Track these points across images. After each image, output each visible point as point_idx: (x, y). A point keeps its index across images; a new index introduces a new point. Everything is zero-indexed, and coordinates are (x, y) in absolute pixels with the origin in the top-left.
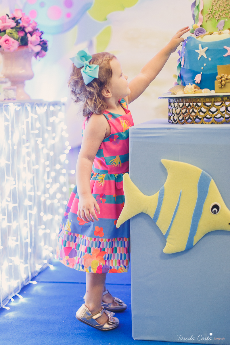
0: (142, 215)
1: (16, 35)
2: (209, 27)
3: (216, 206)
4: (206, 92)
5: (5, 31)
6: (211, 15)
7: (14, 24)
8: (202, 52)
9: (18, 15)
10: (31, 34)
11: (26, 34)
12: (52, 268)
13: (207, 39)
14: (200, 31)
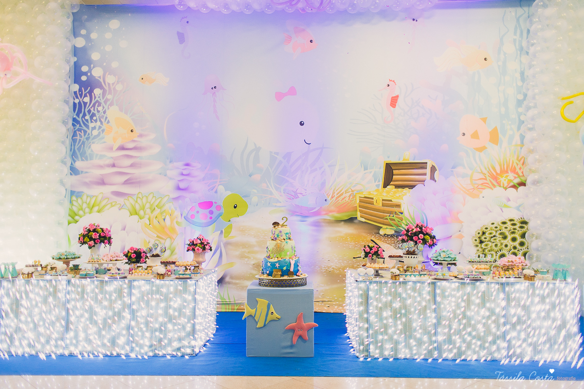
0: (251, 316)
1: (201, 247)
2: (272, 256)
3: (272, 312)
4: (270, 278)
5: (197, 244)
6: (272, 252)
7: (200, 242)
8: (269, 264)
9: (201, 238)
10: (206, 245)
11: (205, 245)
12: (212, 339)
13: (271, 260)
14: (269, 257)
